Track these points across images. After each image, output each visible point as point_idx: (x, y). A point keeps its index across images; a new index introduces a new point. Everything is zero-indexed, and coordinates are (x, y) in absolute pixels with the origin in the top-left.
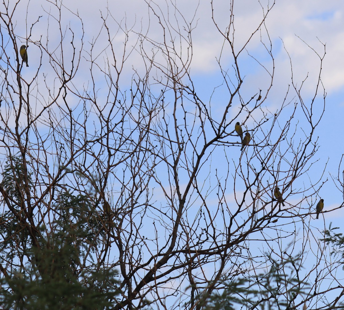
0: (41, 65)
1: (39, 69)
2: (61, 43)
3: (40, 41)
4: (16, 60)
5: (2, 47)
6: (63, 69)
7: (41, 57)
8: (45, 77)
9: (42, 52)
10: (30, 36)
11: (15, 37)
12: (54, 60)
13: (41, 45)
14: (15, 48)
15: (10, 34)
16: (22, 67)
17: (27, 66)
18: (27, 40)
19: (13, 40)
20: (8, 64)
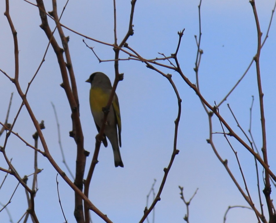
0: (176, 152)
1: (166, 171)
2: (256, 59)
3: (174, 56)
4: (72, 134)
5: (15, 81)
6: (265, 164)
7: (177, 122)
8: (188, 204)
9: (180, 101)
10: (131, 33)
11: (68, 39)
12: (232, 134)
13: (178, 70)
14: (65, 86)
15: (45, 26)
16: (95, 161)
17: (119, 163)
18: (117, 50)
19: (59, 52)
20: (37, 150)
